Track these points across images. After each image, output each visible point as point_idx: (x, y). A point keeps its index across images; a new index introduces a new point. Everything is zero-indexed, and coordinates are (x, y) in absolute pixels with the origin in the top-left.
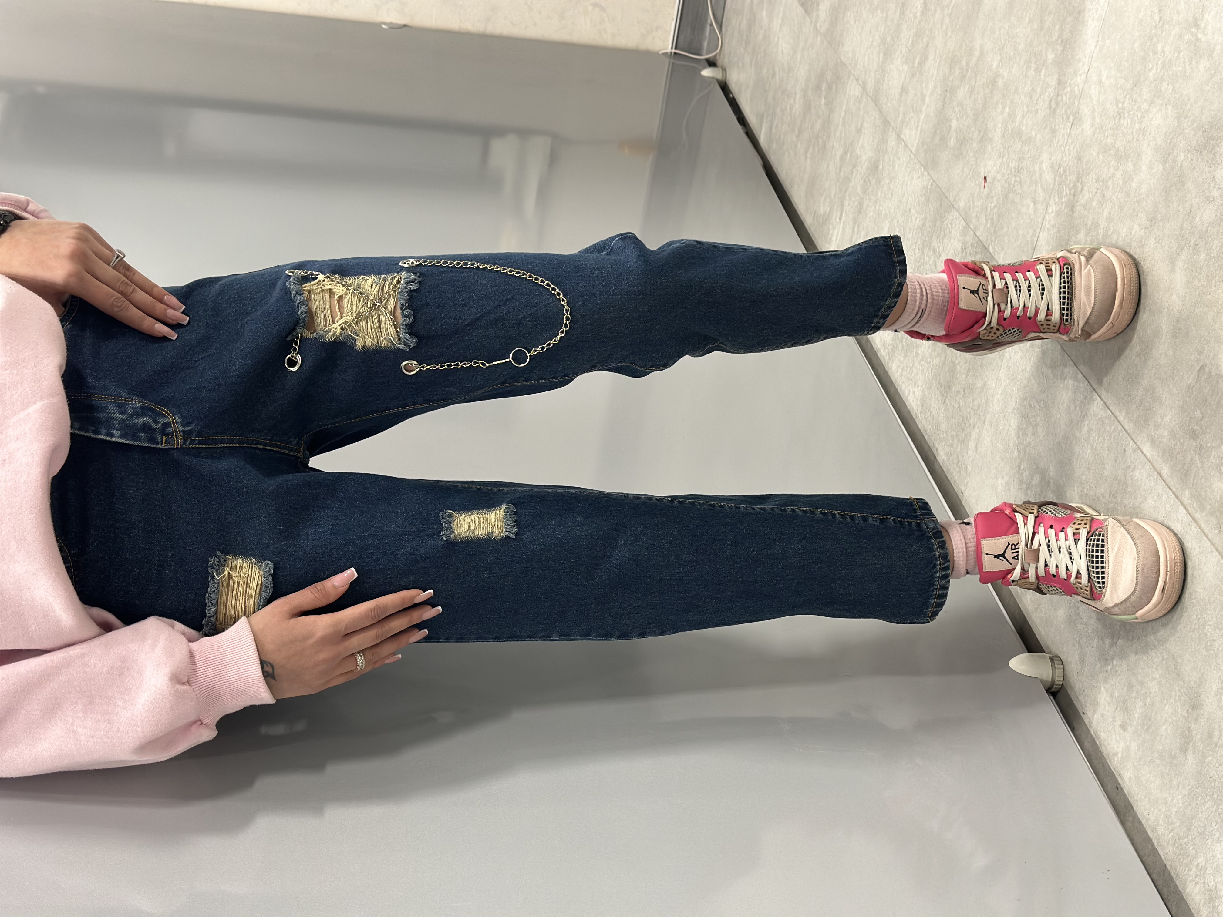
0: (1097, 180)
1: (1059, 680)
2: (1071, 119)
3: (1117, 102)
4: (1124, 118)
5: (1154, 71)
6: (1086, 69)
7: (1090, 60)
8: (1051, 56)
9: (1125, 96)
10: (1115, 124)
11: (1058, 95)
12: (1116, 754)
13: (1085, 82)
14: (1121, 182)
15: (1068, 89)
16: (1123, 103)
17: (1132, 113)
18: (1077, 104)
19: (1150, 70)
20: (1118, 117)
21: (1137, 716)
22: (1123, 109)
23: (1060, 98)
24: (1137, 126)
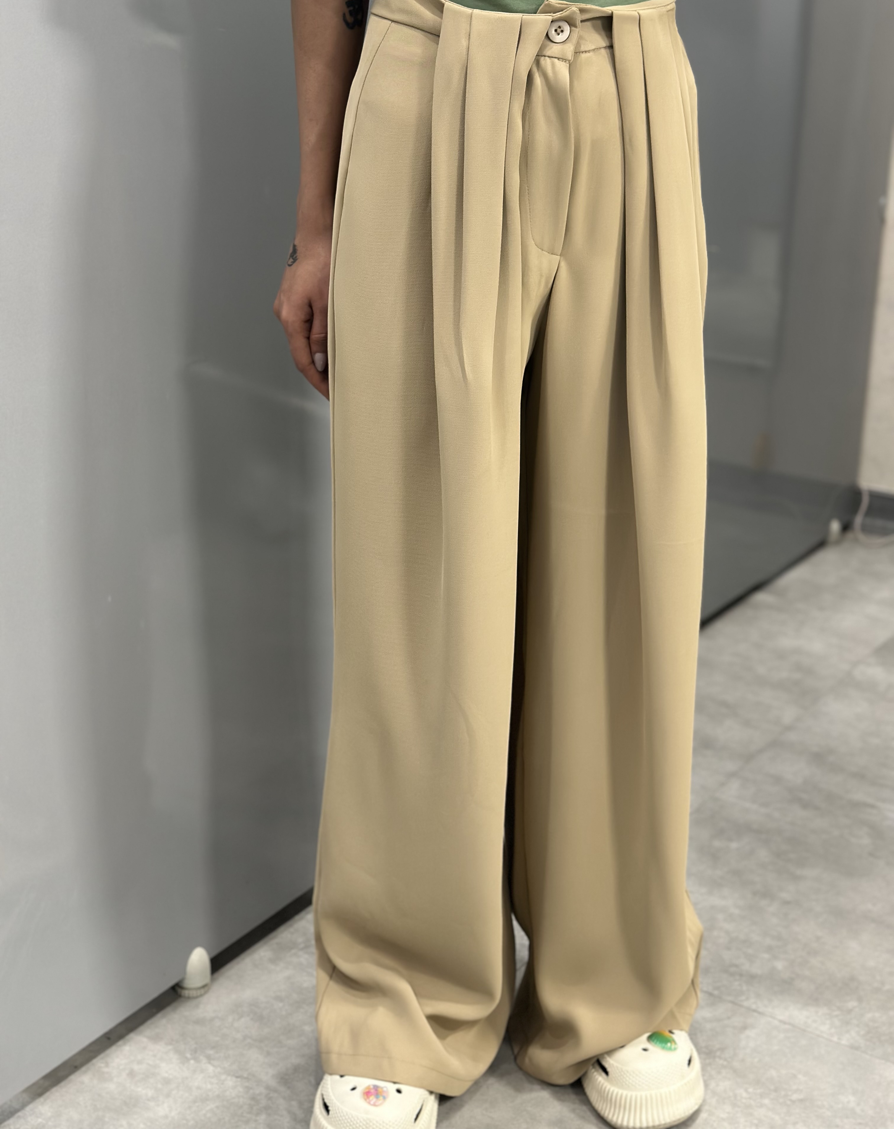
1: (186, 993)
2: (716, 992)
3: (722, 1050)
5: (744, 1095)
6: (761, 1010)
7: (768, 1014)
8: (779, 965)
9: (725, 1060)
11: (741, 975)
12: (107, 1065)
13: (749, 1009)
15: (745, 988)
16: (720, 1058)
18: (729, 999)
19: (746, 1091)
21: (140, 1089)
23: (738, 977)
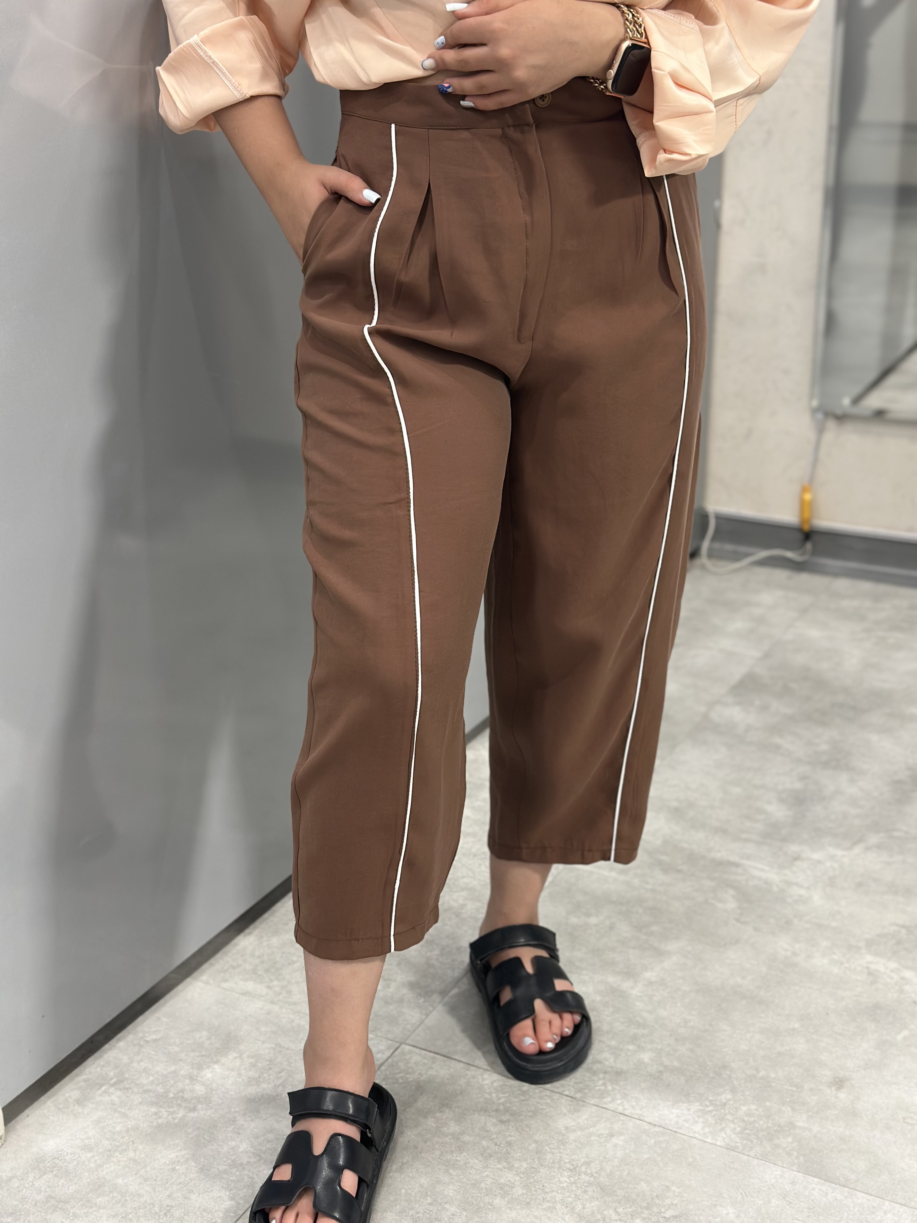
0: (509, 1144)
4: (569, 1177)
6: (627, 1113)
7: (636, 1117)
10: (565, 1163)
14: (502, 1181)
17: (574, 1189)
18: (593, 1102)
20: (571, 1167)
22: (580, 1174)
23: (601, 1076)
24: (559, 1197)
